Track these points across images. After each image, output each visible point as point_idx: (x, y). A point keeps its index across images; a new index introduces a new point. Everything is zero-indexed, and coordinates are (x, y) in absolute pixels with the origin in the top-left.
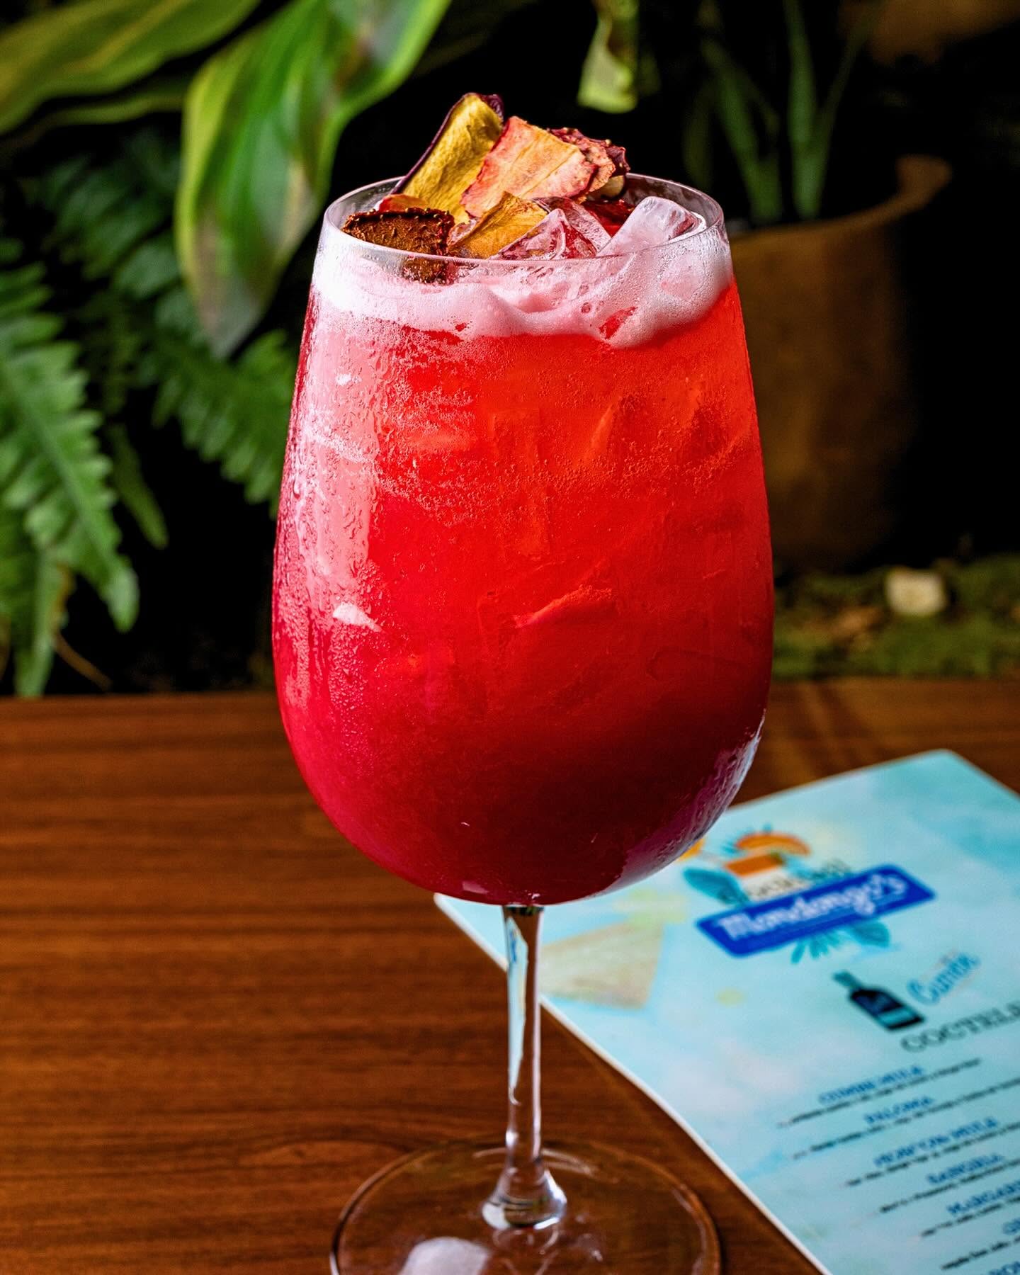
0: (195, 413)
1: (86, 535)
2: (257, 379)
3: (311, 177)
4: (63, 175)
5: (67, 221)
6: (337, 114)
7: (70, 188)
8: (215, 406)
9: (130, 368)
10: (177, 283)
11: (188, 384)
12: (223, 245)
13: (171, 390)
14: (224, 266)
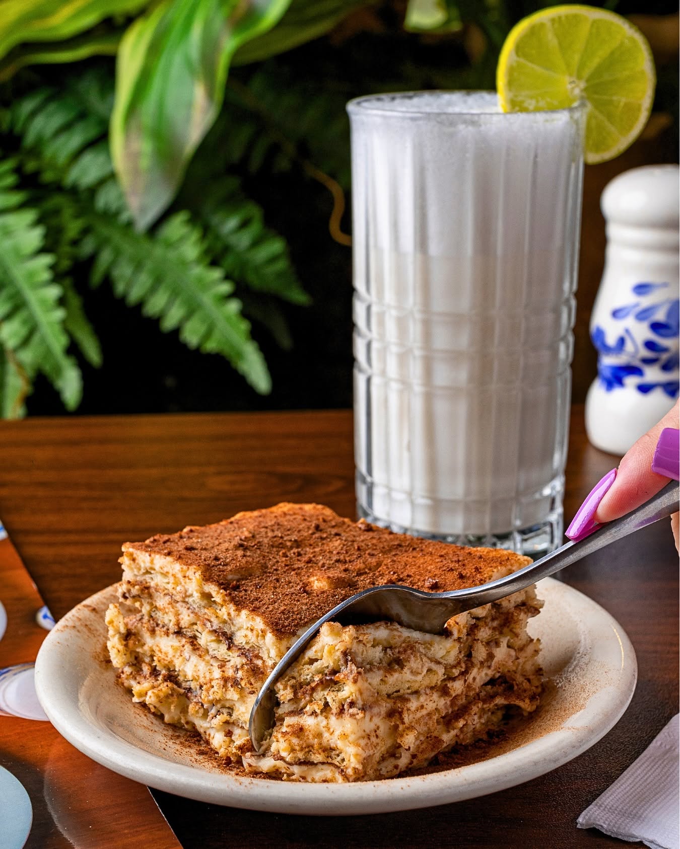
0: (123, 273)
1: (43, 341)
2: (170, 245)
3: (210, 93)
4: (27, 106)
5: (30, 139)
6: (229, 44)
7: (33, 114)
8: (138, 266)
9: (75, 243)
10: (111, 177)
11: (117, 253)
12: (145, 146)
13: (105, 257)
14: (145, 163)
